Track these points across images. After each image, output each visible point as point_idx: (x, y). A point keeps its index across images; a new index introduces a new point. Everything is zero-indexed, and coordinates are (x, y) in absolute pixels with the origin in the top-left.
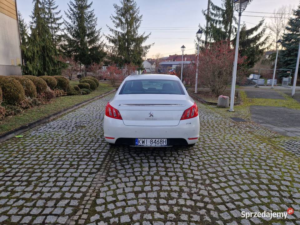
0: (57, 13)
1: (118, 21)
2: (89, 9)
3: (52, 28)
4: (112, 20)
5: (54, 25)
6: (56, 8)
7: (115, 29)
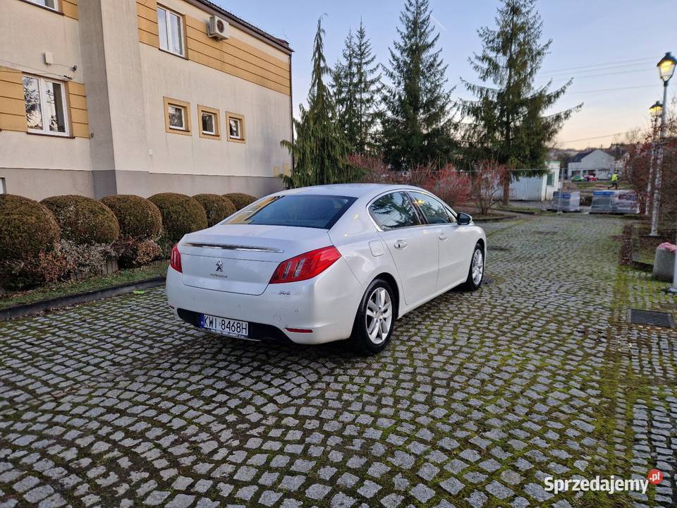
0: (372, 71)
1: (485, 65)
2: (432, 51)
3: (362, 101)
4: (473, 65)
5: (366, 96)
6: (372, 59)
7: (480, 83)
